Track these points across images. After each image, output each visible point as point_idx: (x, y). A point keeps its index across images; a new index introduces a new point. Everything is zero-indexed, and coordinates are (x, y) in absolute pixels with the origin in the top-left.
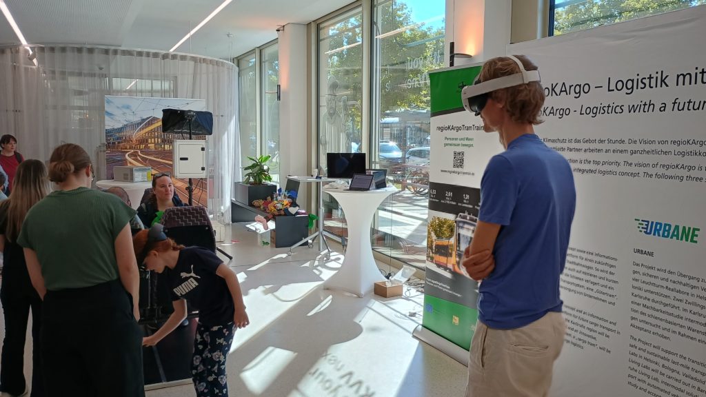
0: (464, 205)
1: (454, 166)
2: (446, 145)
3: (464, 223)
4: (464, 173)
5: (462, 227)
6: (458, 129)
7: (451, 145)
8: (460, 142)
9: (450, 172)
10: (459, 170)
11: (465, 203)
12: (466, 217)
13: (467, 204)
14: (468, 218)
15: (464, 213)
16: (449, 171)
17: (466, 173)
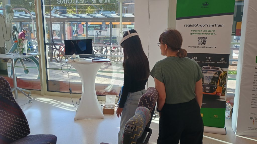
0: (206, 62)
1: (199, 44)
2: (191, 34)
3: (207, 70)
4: (206, 47)
5: (205, 73)
6: (202, 26)
7: (196, 34)
8: (204, 32)
9: (196, 47)
10: (203, 46)
11: (208, 61)
12: (209, 67)
13: (210, 61)
14: (211, 68)
15: (208, 66)
16: (194, 47)
17: (209, 47)
